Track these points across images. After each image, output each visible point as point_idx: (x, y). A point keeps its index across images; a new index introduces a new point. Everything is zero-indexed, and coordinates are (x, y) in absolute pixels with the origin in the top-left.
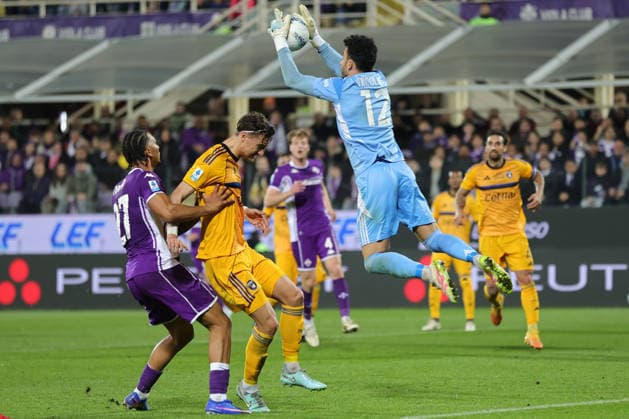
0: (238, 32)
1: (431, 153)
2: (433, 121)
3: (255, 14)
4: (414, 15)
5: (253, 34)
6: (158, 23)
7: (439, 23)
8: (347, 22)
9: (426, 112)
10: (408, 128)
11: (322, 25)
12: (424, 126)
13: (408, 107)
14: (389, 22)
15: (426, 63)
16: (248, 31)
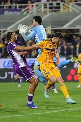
0: (29, 13)
1: (76, 43)
2: (77, 35)
3: (33, 9)
4: (72, 9)
5: (32, 14)
6: (9, 11)
7: (78, 11)
8: (55, 11)
9: (75, 33)
10: (71, 37)
11: (49, 12)
12: (74, 37)
13: (71, 32)
14: (66, 11)
15: (75, 21)
16: (31, 13)
